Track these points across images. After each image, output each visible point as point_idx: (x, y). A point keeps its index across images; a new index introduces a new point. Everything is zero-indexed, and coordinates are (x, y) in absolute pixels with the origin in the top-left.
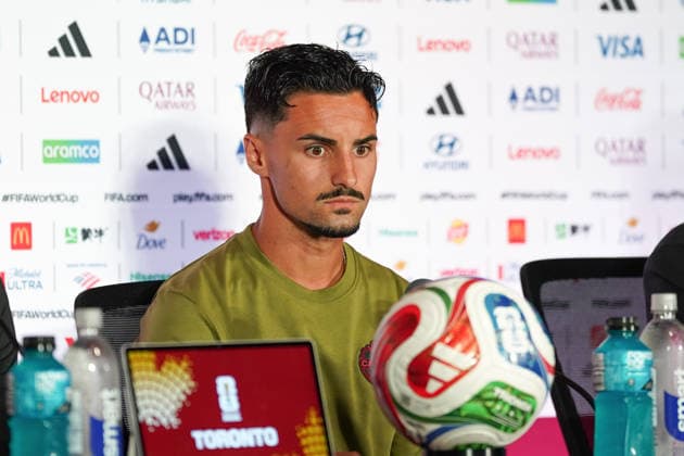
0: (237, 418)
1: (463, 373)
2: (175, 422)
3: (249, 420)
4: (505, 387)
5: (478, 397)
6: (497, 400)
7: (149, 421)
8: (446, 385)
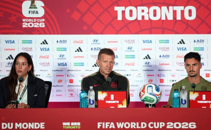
0: (113, 99)
1: (143, 95)
2: (103, 100)
3: (115, 100)
4: (148, 97)
5: (145, 98)
6: (147, 98)
7: (99, 99)
8: (142, 96)
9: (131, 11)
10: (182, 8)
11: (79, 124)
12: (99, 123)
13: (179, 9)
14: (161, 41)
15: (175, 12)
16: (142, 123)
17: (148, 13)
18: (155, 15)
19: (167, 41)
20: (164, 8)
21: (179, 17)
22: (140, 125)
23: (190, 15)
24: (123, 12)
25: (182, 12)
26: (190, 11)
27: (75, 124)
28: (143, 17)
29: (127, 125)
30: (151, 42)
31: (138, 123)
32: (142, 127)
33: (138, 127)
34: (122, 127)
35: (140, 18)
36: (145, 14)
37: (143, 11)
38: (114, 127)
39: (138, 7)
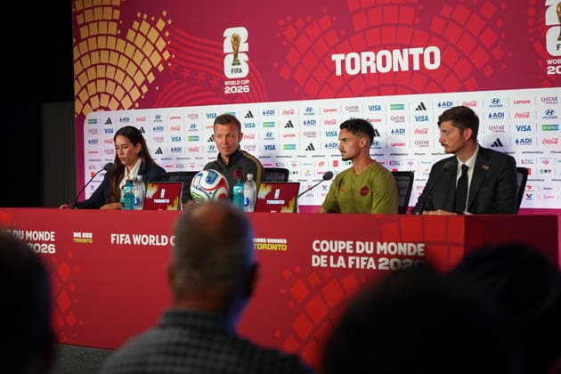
0: (163, 197)
2: (152, 198)
3: (165, 198)
7: (148, 197)
9: (353, 60)
10: (420, 50)
11: (90, 235)
12: (113, 235)
13: (416, 52)
14: (394, 107)
15: (411, 58)
16: (163, 237)
17: (375, 62)
18: (384, 65)
19: (401, 107)
20: (397, 52)
21: (416, 67)
22: (160, 241)
23: (432, 62)
24: (343, 62)
25: (421, 57)
26: (432, 55)
27: (85, 235)
28: (369, 68)
29: (145, 239)
30: (379, 108)
31: (157, 237)
32: (163, 244)
33: (158, 244)
34: (139, 243)
35: (364, 71)
36: (371, 63)
37: (368, 59)
38: (130, 243)
39: (363, 54)
